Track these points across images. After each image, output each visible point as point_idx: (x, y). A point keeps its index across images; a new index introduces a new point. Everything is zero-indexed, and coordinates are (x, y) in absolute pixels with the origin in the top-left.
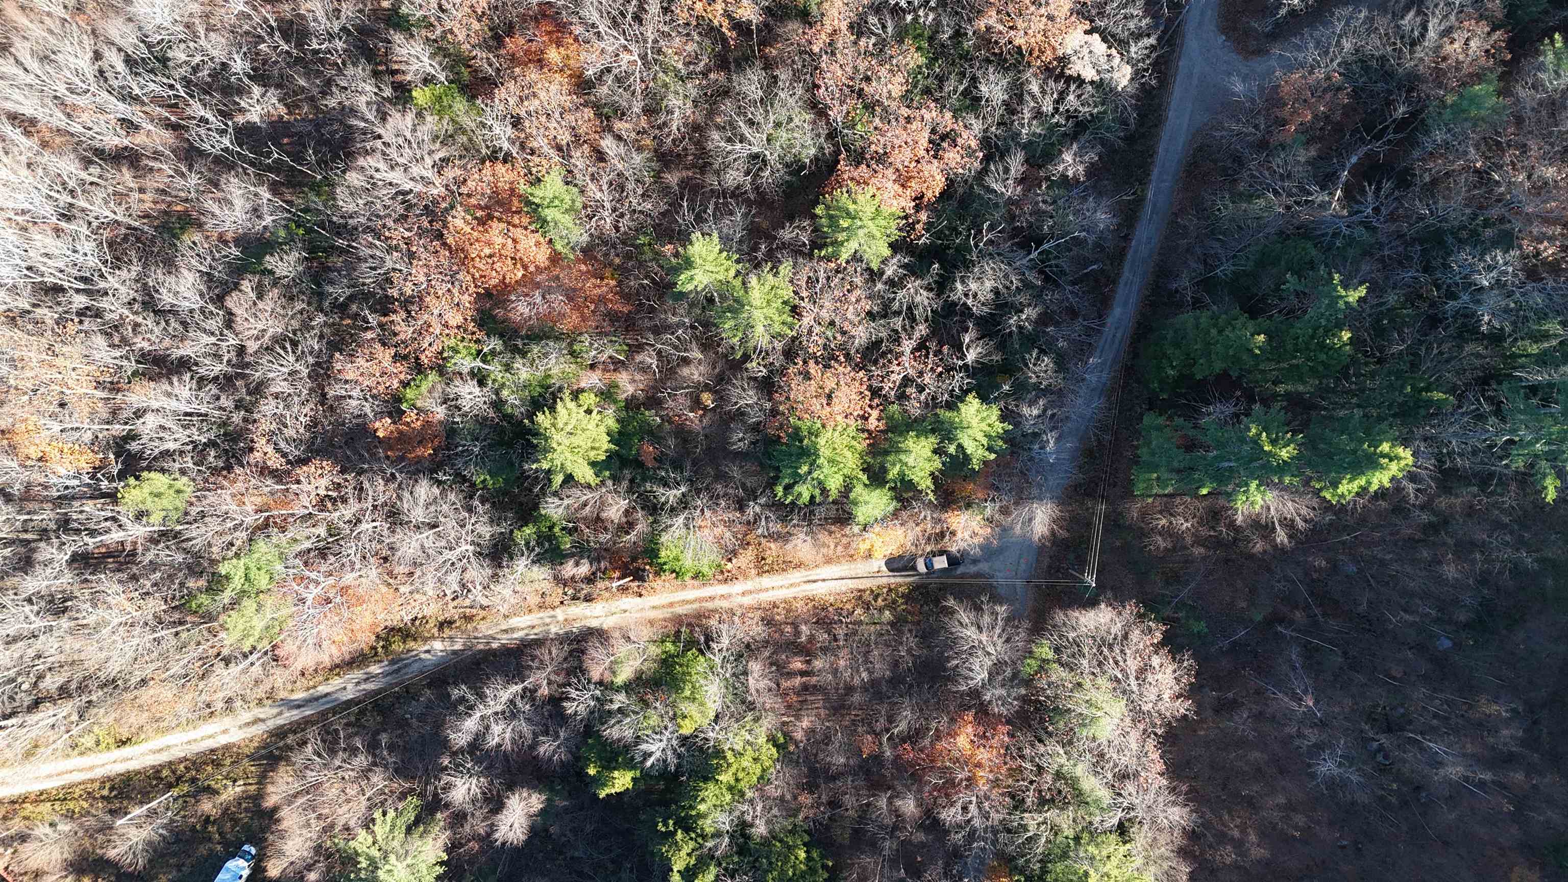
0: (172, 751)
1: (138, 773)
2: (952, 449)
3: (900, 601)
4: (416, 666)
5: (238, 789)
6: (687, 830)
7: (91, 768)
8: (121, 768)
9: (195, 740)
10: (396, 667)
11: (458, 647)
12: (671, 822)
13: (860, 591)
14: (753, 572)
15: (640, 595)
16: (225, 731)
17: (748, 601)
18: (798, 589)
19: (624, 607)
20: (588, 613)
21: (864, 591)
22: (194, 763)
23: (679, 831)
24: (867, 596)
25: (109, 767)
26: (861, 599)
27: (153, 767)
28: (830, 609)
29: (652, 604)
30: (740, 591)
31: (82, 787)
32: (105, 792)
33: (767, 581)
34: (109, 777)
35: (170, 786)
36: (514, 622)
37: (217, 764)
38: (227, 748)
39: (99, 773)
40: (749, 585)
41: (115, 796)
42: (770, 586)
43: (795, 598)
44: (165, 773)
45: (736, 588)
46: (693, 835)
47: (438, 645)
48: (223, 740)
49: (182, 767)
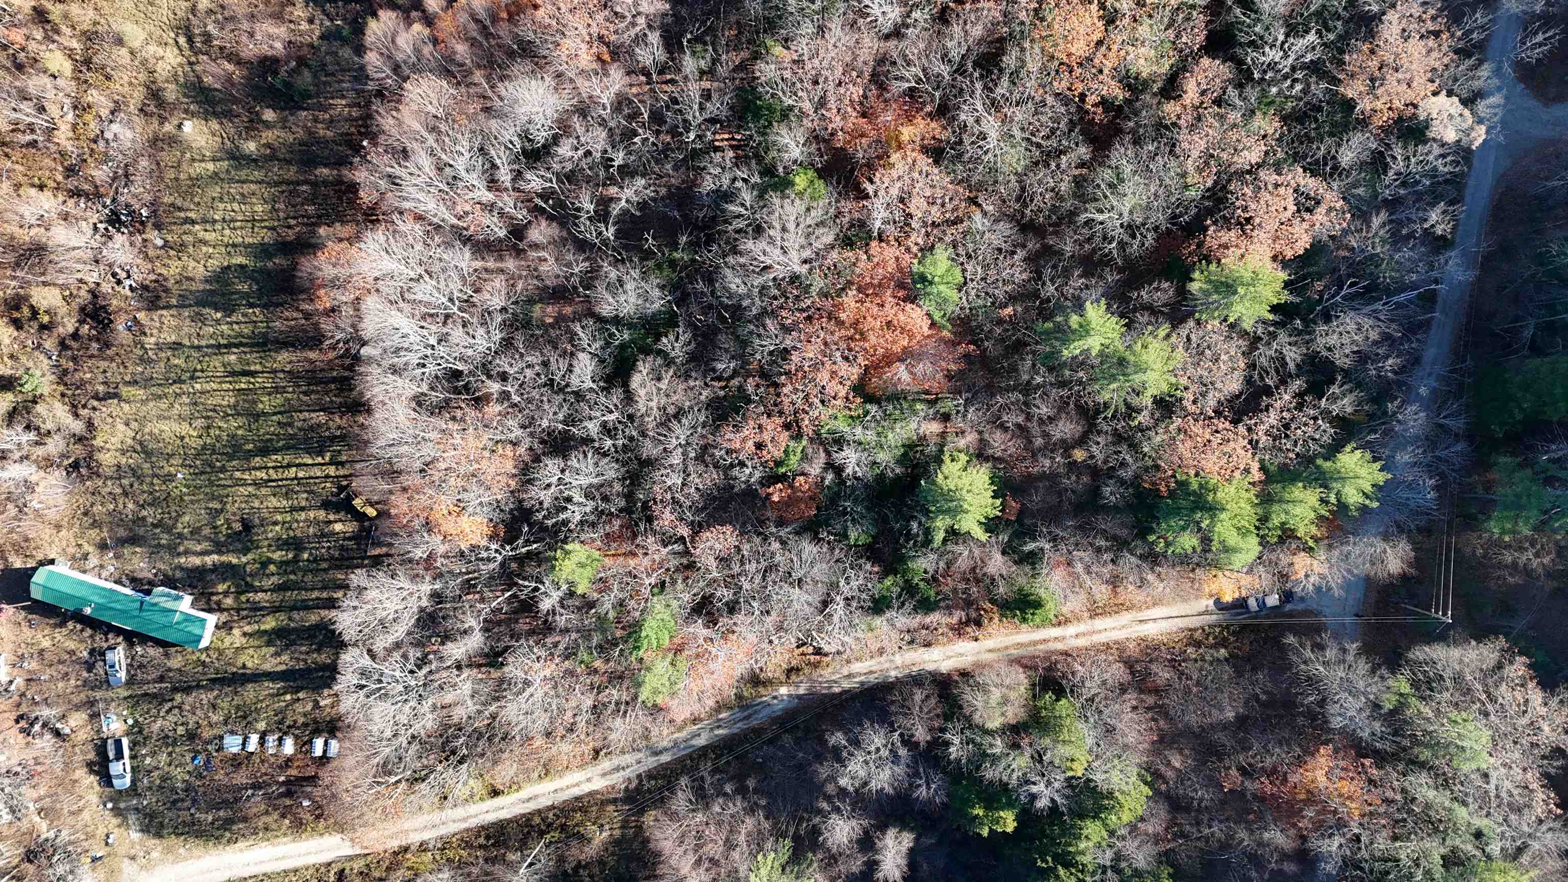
0: (540, 800)
1: (509, 821)
2: (1333, 499)
3: (1232, 639)
4: (766, 712)
5: (604, 834)
6: (1067, 865)
7: (465, 820)
8: (491, 817)
9: (562, 789)
10: (746, 713)
11: (802, 691)
12: (1049, 859)
13: (1190, 630)
14: (1086, 614)
15: (976, 640)
16: (589, 780)
17: (1082, 642)
18: (1130, 630)
19: (961, 651)
20: (926, 657)
21: (1195, 630)
22: (562, 810)
23: (1060, 867)
24: (1198, 635)
25: (481, 817)
26: (1193, 639)
27: (523, 815)
28: (1163, 648)
29: (987, 647)
30: (1074, 634)
31: (458, 837)
32: (482, 840)
33: (1100, 623)
34: (482, 827)
35: (542, 834)
36: (857, 667)
37: (584, 810)
38: (591, 794)
39: (473, 823)
40: (1082, 627)
41: (492, 845)
42: (1101, 628)
43: (1127, 639)
44: (537, 820)
45: (1071, 630)
46: (1073, 871)
47: (783, 690)
48: (586, 788)
49: (551, 815)
